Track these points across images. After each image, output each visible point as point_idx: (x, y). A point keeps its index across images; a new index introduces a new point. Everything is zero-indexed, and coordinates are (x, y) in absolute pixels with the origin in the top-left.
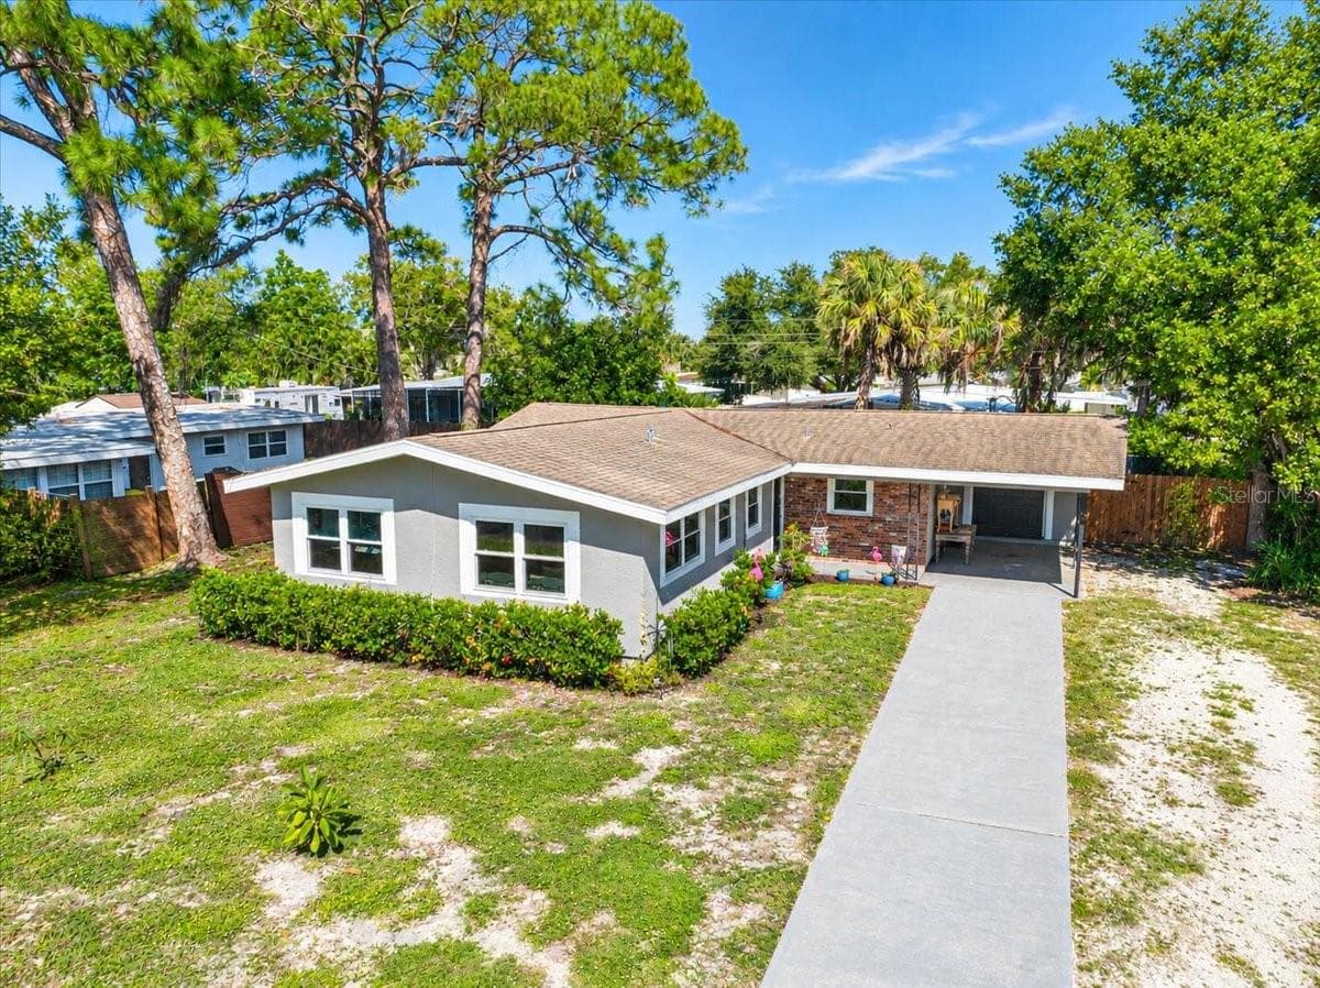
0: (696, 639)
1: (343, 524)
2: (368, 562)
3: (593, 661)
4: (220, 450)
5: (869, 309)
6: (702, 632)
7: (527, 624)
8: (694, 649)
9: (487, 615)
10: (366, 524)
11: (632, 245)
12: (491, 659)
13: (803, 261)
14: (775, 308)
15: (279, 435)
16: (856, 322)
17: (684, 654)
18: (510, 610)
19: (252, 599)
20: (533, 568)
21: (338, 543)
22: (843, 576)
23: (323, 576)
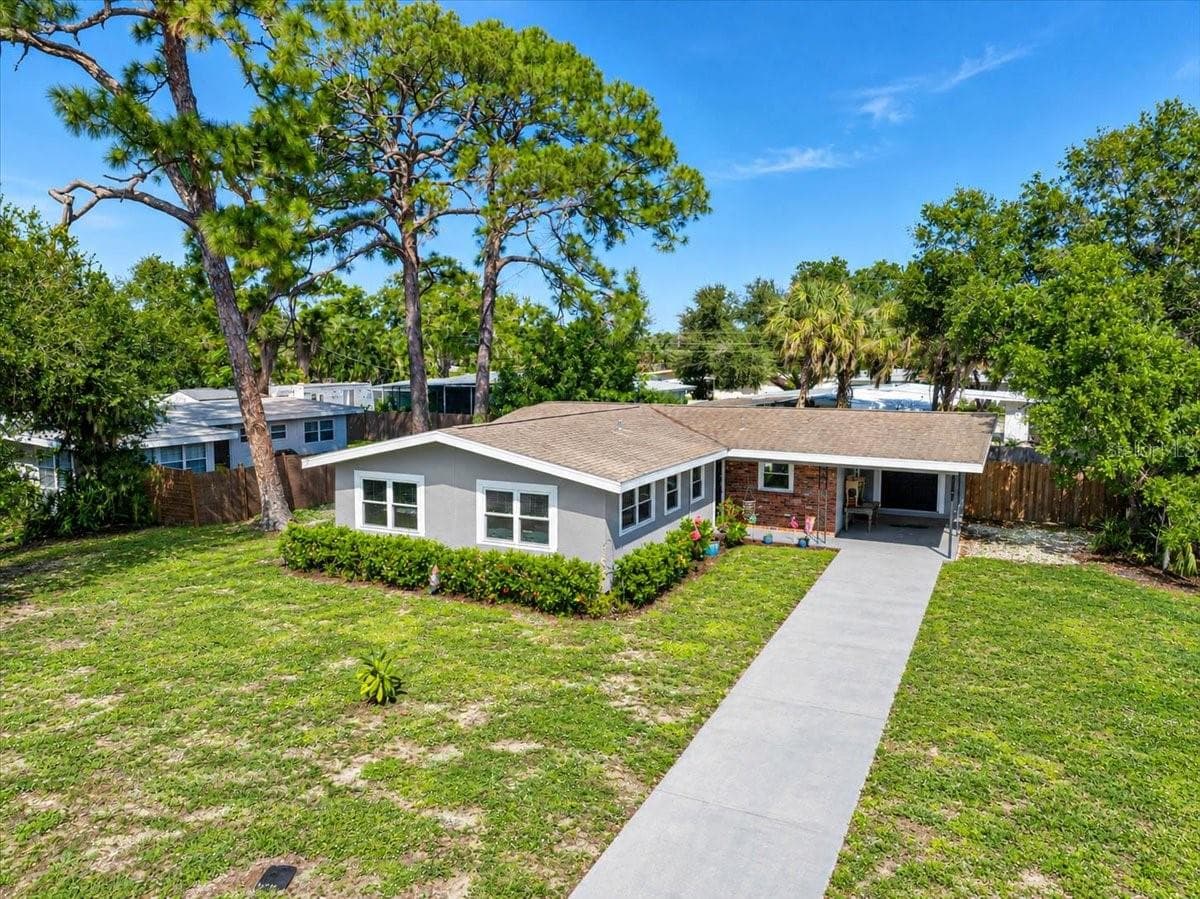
0: (642, 578)
1: (390, 492)
2: (407, 519)
3: (566, 591)
4: (283, 435)
5: (807, 326)
6: (646, 573)
7: (519, 565)
8: (640, 585)
9: (492, 560)
10: (406, 492)
11: (614, 273)
12: (494, 591)
13: (766, 277)
14: (741, 317)
15: (327, 422)
16: (796, 335)
17: (632, 588)
18: (509, 555)
19: (323, 545)
20: (525, 525)
21: (385, 506)
22: (768, 540)
23: (375, 530)
